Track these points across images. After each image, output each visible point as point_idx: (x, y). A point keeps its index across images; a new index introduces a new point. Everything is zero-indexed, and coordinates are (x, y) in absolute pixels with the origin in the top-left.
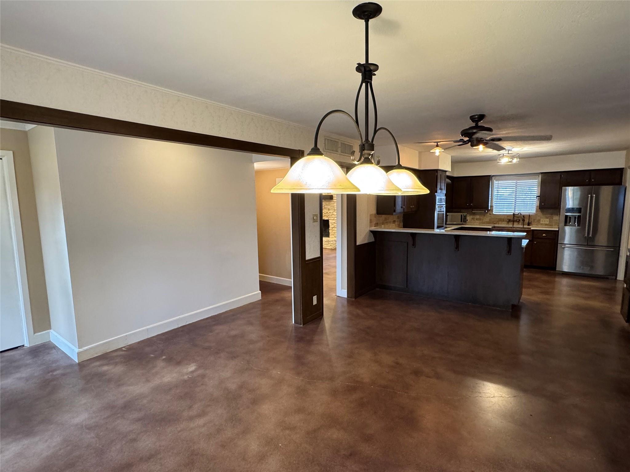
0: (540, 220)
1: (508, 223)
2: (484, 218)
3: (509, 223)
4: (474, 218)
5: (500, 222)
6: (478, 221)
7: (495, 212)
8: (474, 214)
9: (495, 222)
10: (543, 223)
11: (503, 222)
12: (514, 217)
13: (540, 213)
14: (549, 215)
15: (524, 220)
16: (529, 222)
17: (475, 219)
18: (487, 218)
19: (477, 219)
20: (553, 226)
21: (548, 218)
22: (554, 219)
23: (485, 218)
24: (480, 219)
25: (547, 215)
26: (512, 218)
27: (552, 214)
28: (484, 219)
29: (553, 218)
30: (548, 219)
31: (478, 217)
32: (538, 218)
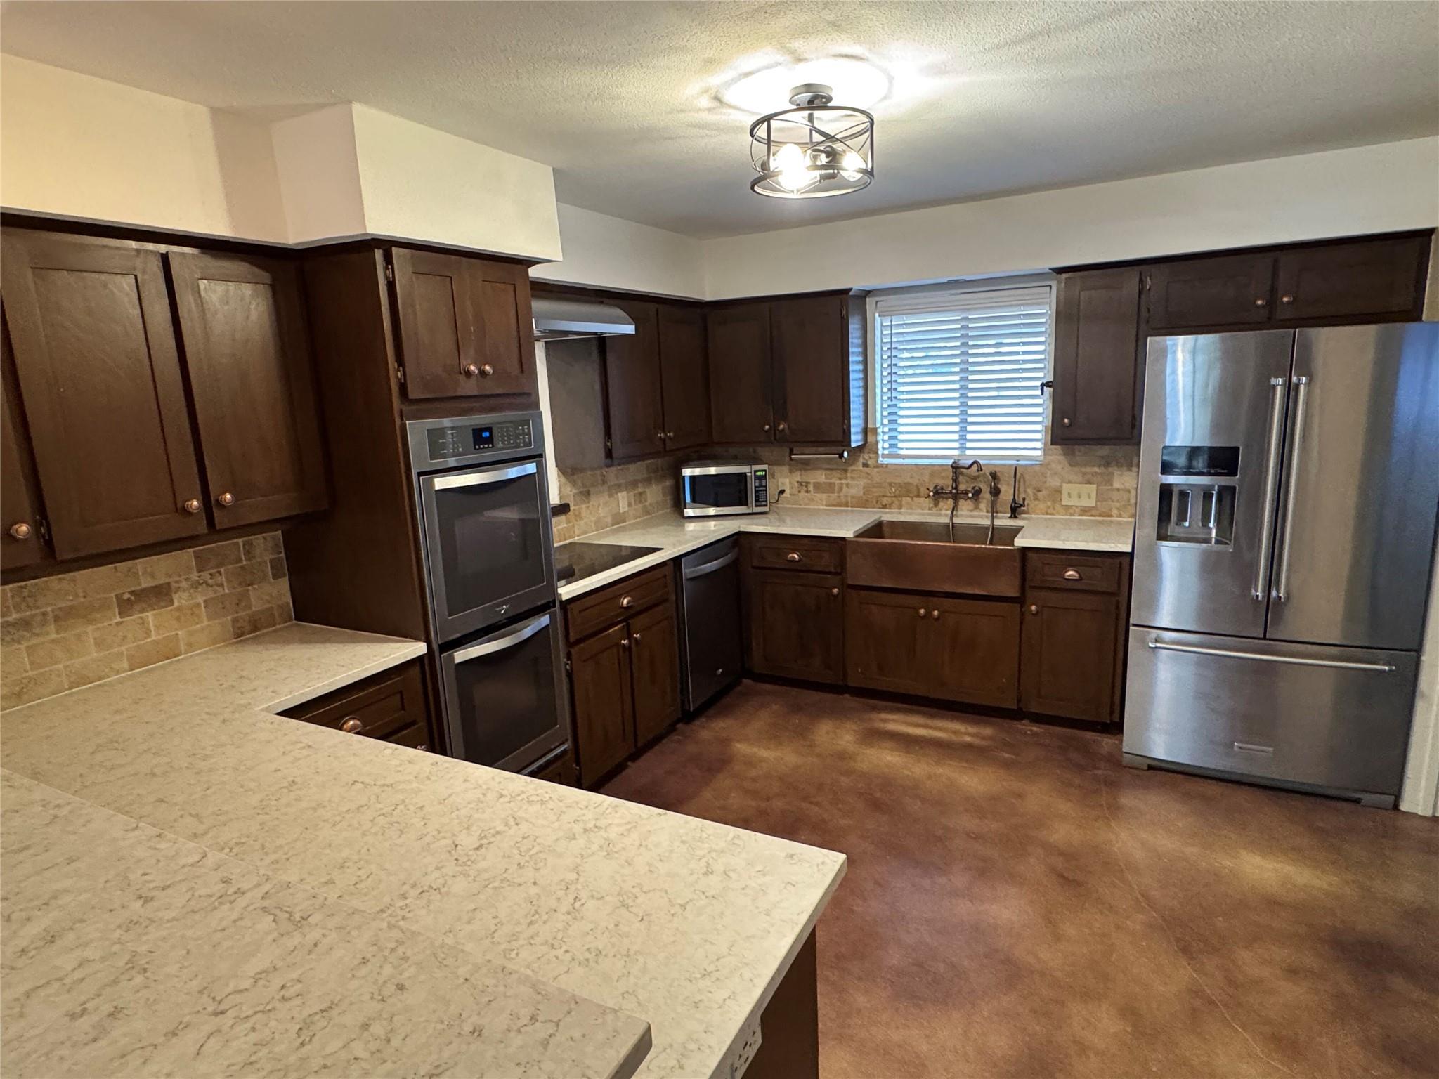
0: (1059, 491)
1: (936, 505)
2: (844, 481)
3: (941, 504)
4: (808, 483)
5: (906, 500)
6: (824, 496)
7: (884, 456)
8: (805, 465)
9: (885, 501)
10: (1073, 502)
11: (915, 499)
12: (955, 481)
13: (1062, 458)
14: (1096, 469)
15: (996, 492)
16: (1014, 501)
17: (811, 488)
18: (855, 485)
19: (818, 487)
20: (1111, 516)
21: (1090, 483)
22: (1116, 485)
23: (849, 481)
24: (829, 488)
25: (1088, 470)
26: (947, 483)
27: (1107, 465)
28: (845, 489)
29: (1110, 482)
30: (1094, 486)
31: (820, 477)
32: (1053, 482)
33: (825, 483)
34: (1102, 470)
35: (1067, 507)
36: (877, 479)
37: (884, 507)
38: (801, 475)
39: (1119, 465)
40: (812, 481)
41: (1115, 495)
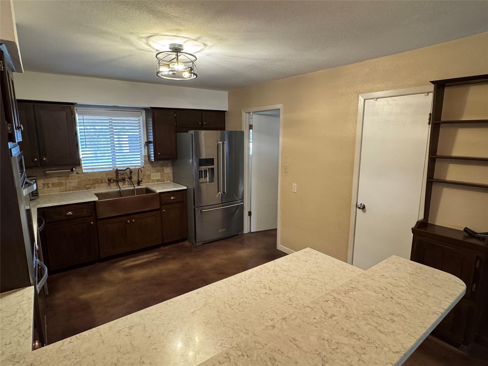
0: (150, 175)
1: (109, 185)
2: (68, 181)
3: (111, 185)
4: (48, 184)
5: (96, 185)
6: (58, 188)
7: (85, 169)
8: (46, 176)
9: (88, 186)
10: (154, 178)
11: (101, 184)
12: (117, 175)
13: (150, 165)
14: (160, 168)
15: (130, 178)
16: (139, 180)
17: (50, 185)
18: (73, 181)
19: (54, 185)
20: (165, 181)
21: (158, 172)
22: (165, 172)
23: (70, 181)
24: (60, 184)
25: (157, 168)
26: (114, 176)
27: (162, 166)
28: (68, 184)
29: (163, 171)
30: (160, 173)
31: (55, 180)
32: (148, 173)
33: (57, 183)
34: (161, 168)
35: (153, 180)
36: (83, 178)
37: (88, 189)
38: (44, 181)
39: (165, 166)
40: (50, 183)
41: (165, 175)
